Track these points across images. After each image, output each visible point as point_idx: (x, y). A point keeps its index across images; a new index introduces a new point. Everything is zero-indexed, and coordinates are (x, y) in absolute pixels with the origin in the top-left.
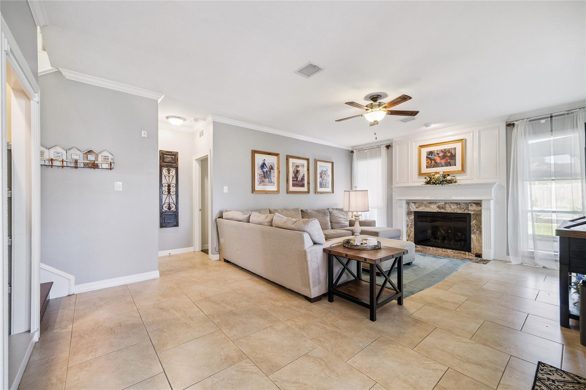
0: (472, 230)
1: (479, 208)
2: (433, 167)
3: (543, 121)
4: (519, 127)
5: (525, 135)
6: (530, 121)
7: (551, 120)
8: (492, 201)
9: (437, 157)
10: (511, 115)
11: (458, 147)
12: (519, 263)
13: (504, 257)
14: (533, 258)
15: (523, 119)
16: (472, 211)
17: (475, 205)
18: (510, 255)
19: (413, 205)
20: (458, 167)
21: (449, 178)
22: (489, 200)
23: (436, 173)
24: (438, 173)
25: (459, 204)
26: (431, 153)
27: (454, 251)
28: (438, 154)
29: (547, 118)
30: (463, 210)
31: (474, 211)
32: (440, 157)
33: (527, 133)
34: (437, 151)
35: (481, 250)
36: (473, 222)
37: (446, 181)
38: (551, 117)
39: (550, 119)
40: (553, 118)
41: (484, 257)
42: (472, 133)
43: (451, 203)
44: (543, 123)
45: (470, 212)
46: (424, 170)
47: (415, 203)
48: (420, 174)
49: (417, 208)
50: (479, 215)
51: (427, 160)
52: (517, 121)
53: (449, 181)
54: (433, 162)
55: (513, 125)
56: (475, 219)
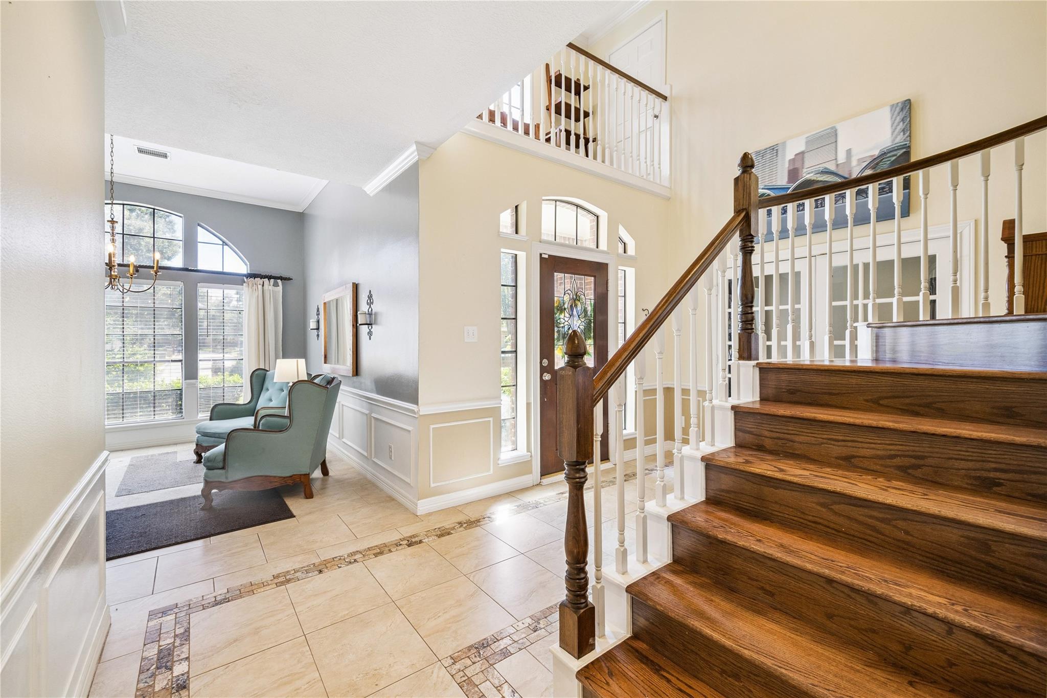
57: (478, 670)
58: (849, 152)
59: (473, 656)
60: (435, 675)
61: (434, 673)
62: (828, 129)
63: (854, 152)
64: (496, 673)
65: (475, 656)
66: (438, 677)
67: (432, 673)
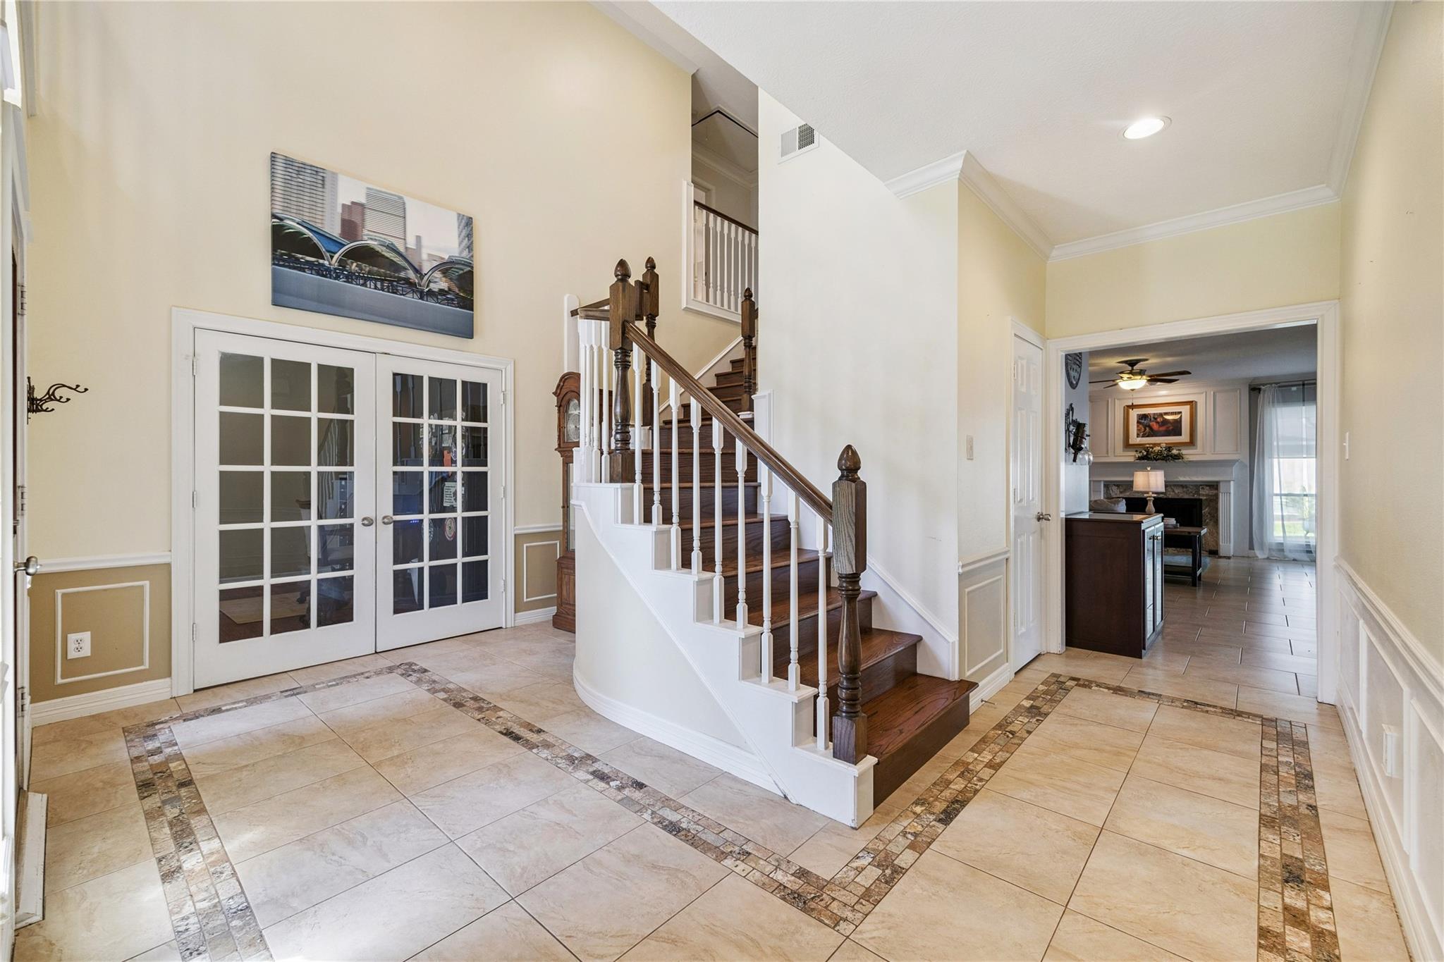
0: (1203, 520)
1: (1215, 492)
2: (1148, 436)
3: (1294, 389)
4: (1266, 393)
5: (1273, 402)
6: (1279, 387)
7: (1303, 388)
8: (1232, 483)
9: (1154, 423)
10: (1255, 379)
11: (1186, 410)
12: (1266, 556)
13: (1247, 552)
14: (1283, 550)
15: (1271, 384)
16: (1203, 495)
17: (1208, 488)
18: (1255, 548)
19: (1115, 488)
20: (1185, 437)
21: (1175, 452)
22: (1230, 481)
23: (1155, 445)
24: (1159, 445)
25: (1186, 487)
26: (1144, 416)
27: (1178, 549)
28: (1156, 419)
29: (1299, 385)
30: (1191, 494)
31: (1206, 495)
32: (1158, 423)
33: (1276, 401)
34: (1154, 414)
35: (1217, 543)
36: (1205, 511)
37: (1171, 456)
38: (1304, 385)
39: (1301, 387)
40: (1306, 386)
41: (1222, 553)
42: (1204, 394)
43: (1175, 485)
44: (1295, 391)
45: (1201, 497)
46: (1134, 439)
47: (1118, 486)
48: (1127, 445)
49: (1121, 492)
50: (1214, 500)
51: (1138, 426)
52: (1264, 385)
53: (1175, 455)
54: (1147, 429)
55: (1260, 389)
56: (1208, 505)
57: (843, 892)
58: (418, 238)
59: (822, 903)
60: (875, 934)
61: (873, 935)
62: (395, 195)
63: (424, 242)
64: (838, 876)
65: (822, 900)
66: (877, 929)
67: (874, 938)
